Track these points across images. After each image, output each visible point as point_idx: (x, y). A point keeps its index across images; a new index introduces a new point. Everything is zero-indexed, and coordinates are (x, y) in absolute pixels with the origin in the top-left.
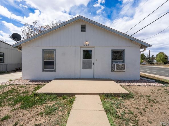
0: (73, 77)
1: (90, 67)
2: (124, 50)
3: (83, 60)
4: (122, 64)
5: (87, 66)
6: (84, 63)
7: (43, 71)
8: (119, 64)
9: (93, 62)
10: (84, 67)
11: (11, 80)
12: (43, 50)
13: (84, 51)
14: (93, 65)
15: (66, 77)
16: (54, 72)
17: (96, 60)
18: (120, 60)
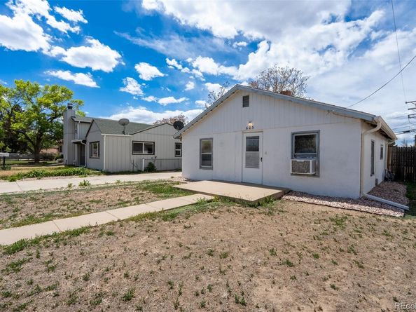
0: (233, 180)
1: (256, 166)
2: (318, 132)
3: (246, 154)
4: (303, 161)
5: (253, 163)
6: (247, 158)
7: (201, 167)
8: (298, 161)
9: (261, 157)
10: (248, 165)
11: (172, 178)
12: (201, 140)
13: (247, 138)
14: (260, 163)
15: (224, 179)
16: (211, 171)
17: (266, 153)
18: (310, 151)
